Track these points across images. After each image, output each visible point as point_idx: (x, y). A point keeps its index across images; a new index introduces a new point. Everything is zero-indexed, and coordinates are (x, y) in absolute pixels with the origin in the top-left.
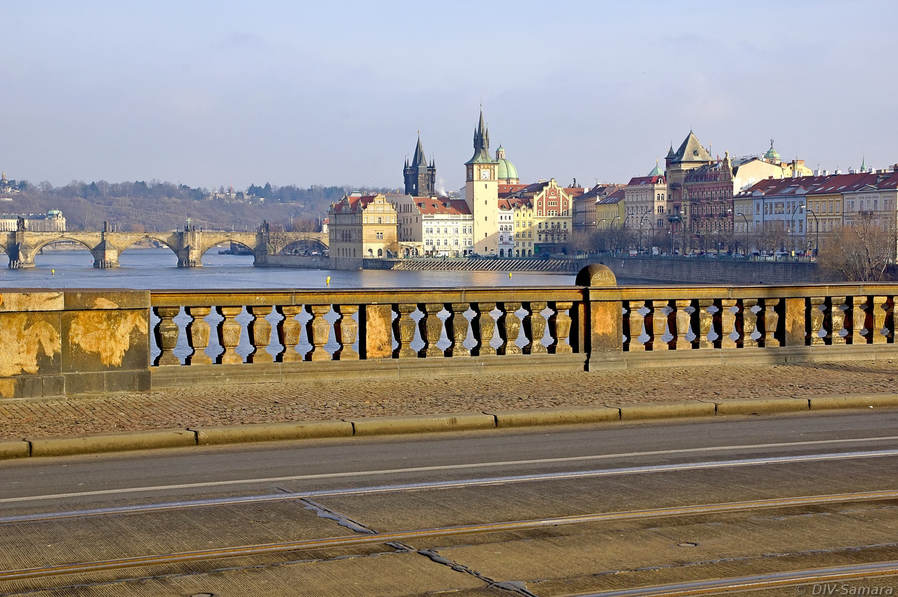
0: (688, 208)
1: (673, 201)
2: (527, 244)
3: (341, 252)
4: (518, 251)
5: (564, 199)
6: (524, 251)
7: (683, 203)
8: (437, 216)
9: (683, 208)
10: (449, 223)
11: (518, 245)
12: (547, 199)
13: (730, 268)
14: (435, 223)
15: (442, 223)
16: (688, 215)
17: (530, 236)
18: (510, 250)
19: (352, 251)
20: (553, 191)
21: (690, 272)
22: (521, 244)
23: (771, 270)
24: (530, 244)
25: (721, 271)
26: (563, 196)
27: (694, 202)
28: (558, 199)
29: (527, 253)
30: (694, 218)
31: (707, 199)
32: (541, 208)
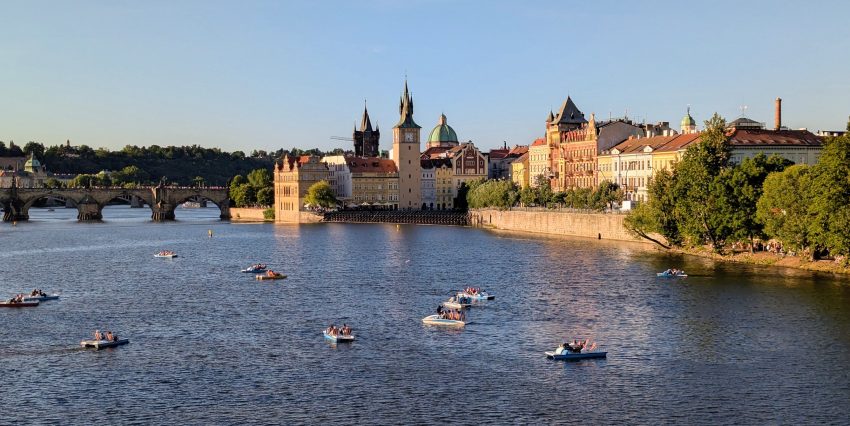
0: (564, 165)
1: (552, 160)
2: (447, 199)
3: (283, 204)
4: (439, 205)
5: (481, 159)
6: (444, 205)
7: (559, 161)
8: (365, 174)
9: (560, 166)
10: (377, 180)
11: (438, 200)
12: (465, 159)
13: (578, 220)
14: (363, 180)
15: (370, 180)
17: (449, 191)
18: (432, 205)
19: (291, 205)
20: (471, 152)
22: (441, 199)
23: (608, 222)
24: (450, 199)
26: (479, 156)
27: (569, 160)
28: (475, 159)
29: (447, 206)
31: (578, 157)
32: (460, 167)
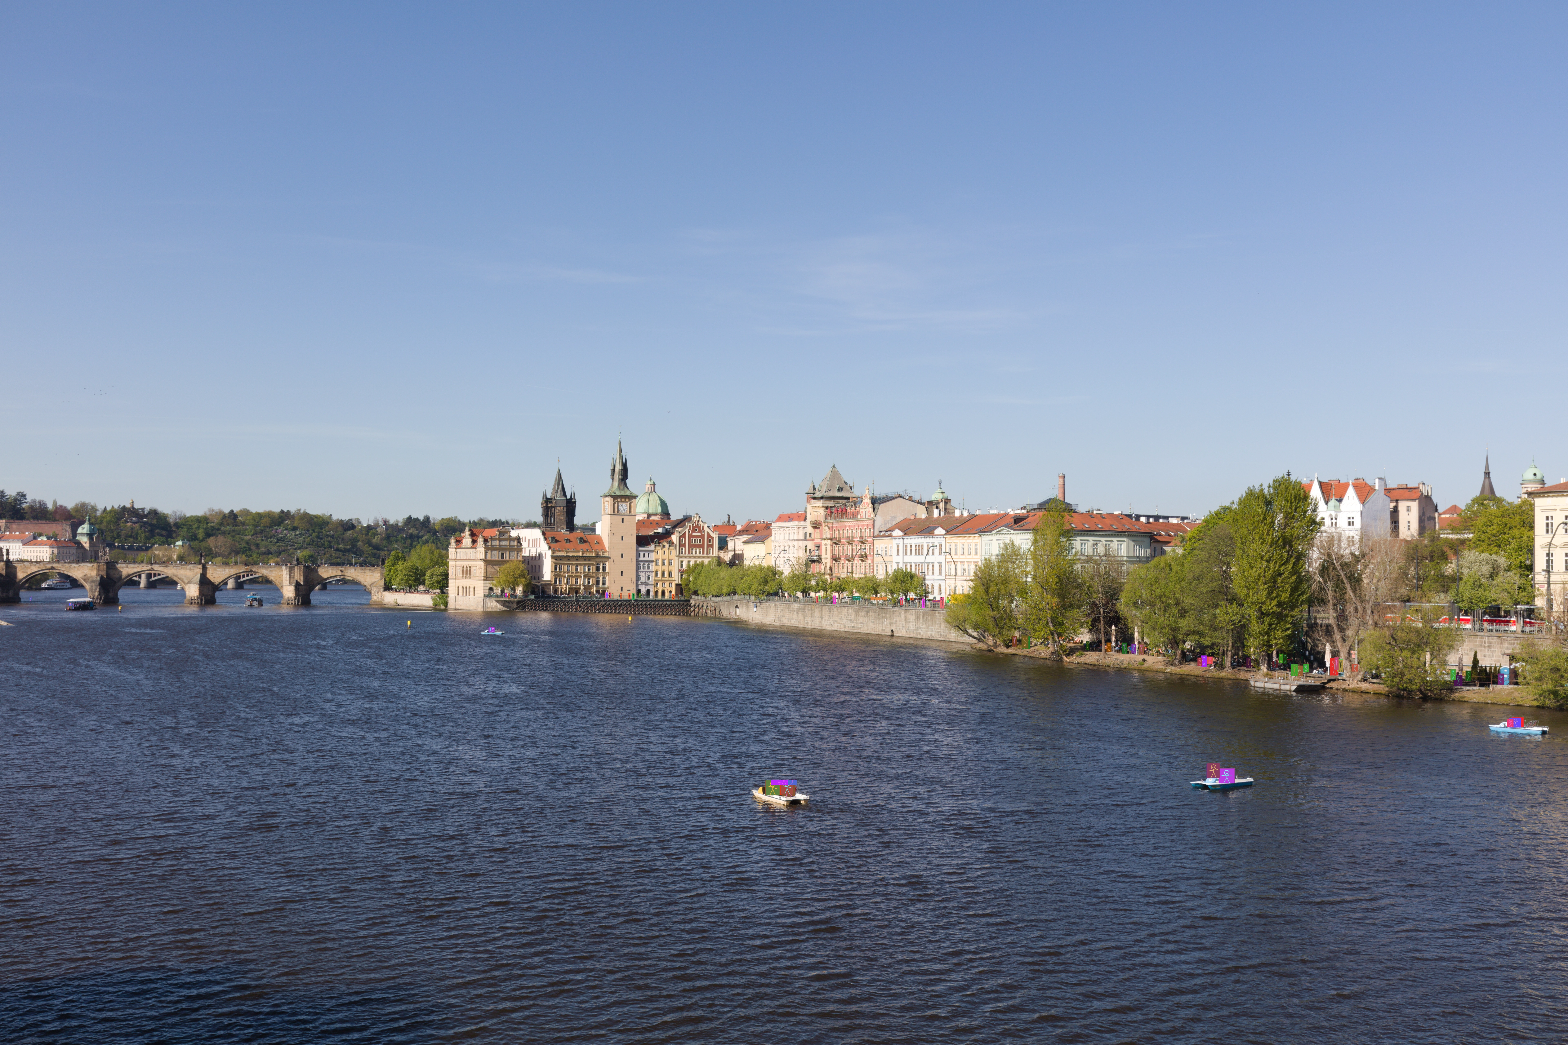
0: (829, 547)
1: (813, 540)
2: (667, 584)
3: (461, 589)
5: (709, 536)
6: (663, 593)
7: (823, 542)
9: (823, 548)
10: (581, 560)
11: (656, 585)
12: (690, 536)
13: (863, 614)
14: (565, 559)
15: (573, 560)
16: (829, 556)
17: (670, 575)
18: (648, 593)
19: (472, 590)
20: (697, 528)
21: (822, 618)
22: (660, 585)
23: (903, 616)
24: (670, 585)
25: (853, 617)
26: (708, 533)
27: (836, 542)
28: (702, 536)
29: (667, 594)
30: (836, 559)
31: (848, 538)
32: (684, 545)
